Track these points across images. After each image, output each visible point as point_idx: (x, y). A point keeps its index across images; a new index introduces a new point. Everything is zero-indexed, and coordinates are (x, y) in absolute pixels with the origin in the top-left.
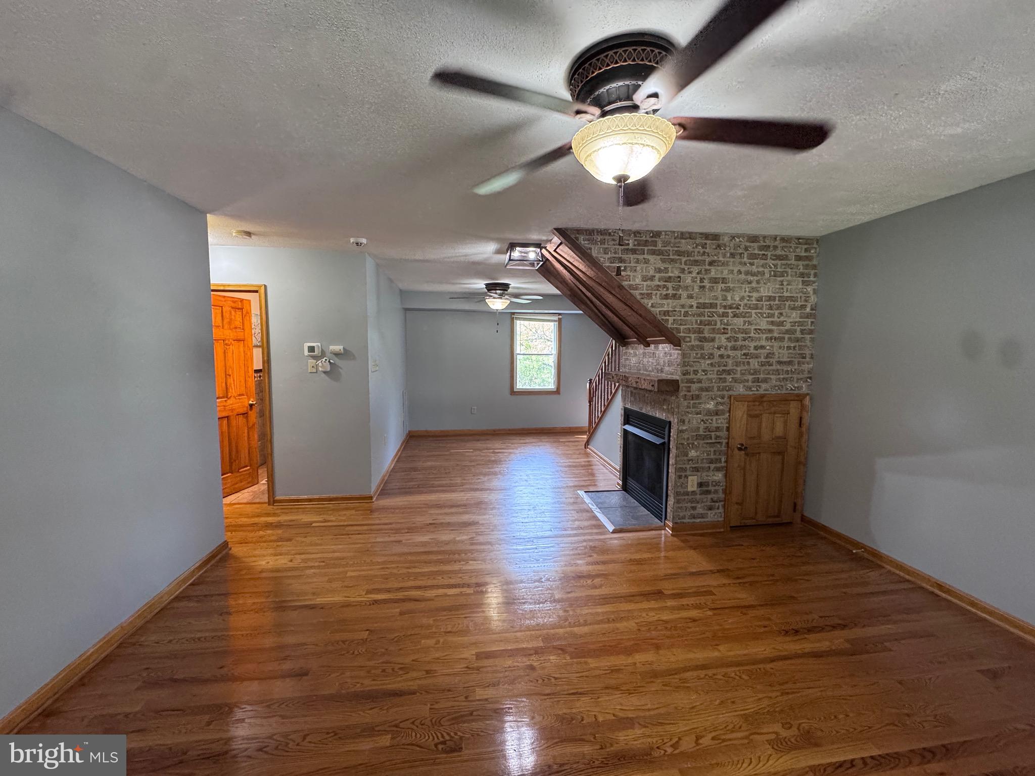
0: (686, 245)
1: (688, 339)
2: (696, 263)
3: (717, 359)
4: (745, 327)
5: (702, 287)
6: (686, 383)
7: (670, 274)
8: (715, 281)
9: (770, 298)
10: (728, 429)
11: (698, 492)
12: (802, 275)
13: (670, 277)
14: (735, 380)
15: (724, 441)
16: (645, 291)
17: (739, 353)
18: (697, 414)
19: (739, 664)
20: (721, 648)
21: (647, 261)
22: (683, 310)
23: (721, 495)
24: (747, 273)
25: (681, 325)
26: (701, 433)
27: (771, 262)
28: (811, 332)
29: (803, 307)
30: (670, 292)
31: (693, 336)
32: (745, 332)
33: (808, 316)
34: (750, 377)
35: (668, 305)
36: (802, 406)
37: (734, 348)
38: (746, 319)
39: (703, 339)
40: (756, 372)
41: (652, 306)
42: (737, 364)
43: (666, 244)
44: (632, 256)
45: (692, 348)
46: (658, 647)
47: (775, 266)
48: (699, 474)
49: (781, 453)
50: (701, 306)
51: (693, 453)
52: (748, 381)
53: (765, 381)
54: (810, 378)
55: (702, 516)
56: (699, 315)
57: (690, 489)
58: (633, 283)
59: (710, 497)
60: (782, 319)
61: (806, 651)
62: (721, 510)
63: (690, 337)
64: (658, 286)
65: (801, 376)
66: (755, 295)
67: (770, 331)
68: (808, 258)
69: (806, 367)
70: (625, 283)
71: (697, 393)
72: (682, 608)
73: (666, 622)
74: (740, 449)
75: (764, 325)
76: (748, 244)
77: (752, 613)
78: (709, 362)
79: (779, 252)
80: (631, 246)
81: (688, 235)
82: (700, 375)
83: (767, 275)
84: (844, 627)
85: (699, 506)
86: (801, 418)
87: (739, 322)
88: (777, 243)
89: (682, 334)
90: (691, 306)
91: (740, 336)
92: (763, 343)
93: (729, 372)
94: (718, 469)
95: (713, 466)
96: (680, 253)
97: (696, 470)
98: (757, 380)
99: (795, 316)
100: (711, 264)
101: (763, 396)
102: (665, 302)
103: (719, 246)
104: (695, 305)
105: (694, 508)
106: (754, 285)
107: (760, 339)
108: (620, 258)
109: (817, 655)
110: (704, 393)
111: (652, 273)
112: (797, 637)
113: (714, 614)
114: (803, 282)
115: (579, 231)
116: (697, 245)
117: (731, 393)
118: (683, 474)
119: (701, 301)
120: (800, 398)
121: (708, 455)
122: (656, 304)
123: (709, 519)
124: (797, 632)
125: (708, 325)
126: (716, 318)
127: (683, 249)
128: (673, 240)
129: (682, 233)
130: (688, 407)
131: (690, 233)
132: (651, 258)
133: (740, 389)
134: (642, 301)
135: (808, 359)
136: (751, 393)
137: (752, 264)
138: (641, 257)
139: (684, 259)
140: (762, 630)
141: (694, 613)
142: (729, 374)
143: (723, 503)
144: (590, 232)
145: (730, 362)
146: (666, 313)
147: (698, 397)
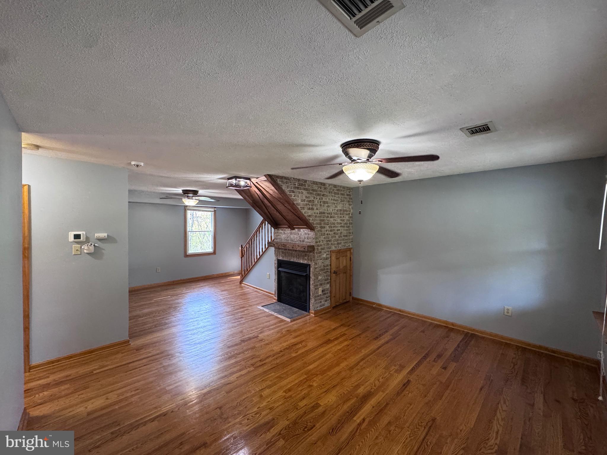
0: (315, 187)
1: (317, 227)
2: (319, 195)
3: (326, 236)
4: (334, 222)
5: (321, 205)
6: (317, 246)
7: (310, 199)
8: (324, 202)
9: (341, 210)
10: (330, 265)
11: (322, 294)
12: (349, 202)
13: (310, 200)
14: (332, 244)
15: (329, 270)
16: (302, 206)
17: (333, 232)
18: (321, 260)
19: (371, 354)
20: (363, 351)
21: (302, 193)
22: (315, 215)
23: (329, 294)
24: (334, 200)
25: (315, 221)
26: (322, 268)
27: (340, 196)
28: (352, 224)
29: (349, 214)
30: (311, 207)
31: (318, 226)
32: (334, 224)
33: (351, 217)
34: (336, 243)
35: (310, 212)
36: (351, 252)
37: (331, 231)
38: (334, 219)
39: (321, 227)
40: (338, 240)
41: (305, 213)
42: (332, 237)
43: (309, 186)
44: (297, 190)
45: (318, 231)
46: (345, 359)
47: (341, 197)
48: (322, 286)
49: (345, 273)
50: (321, 213)
51: (320, 278)
52: (335, 244)
53: (340, 243)
54: (352, 241)
55: (324, 305)
56: (321, 217)
57: (319, 294)
58: (298, 202)
59: (326, 296)
60: (344, 218)
61: (384, 342)
62: (329, 301)
63: (317, 226)
64: (307, 204)
65: (350, 241)
66: (336, 209)
67: (341, 223)
68: (350, 195)
69: (351, 237)
70: (295, 202)
71: (320, 250)
72: (341, 342)
73: (340, 349)
74: (334, 273)
75: (339, 221)
76: (334, 188)
77: (362, 336)
78: (324, 237)
79: (342, 192)
80: (297, 186)
81: (316, 183)
82: (321, 243)
83: (339, 201)
84: (387, 331)
85: (322, 301)
86: (350, 258)
87: (332, 219)
88: (342, 189)
89: (315, 225)
90: (317, 213)
91: (332, 225)
92: (339, 228)
93: (330, 241)
94: (328, 283)
95: (326, 282)
96: (313, 190)
97: (321, 285)
98: (338, 244)
99: (347, 217)
100: (323, 195)
101: (340, 250)
102: (309, 211)
103: (325, 188)
104: (319, 212)
105: (321, 302)
106: (336, 204)
107: (338, 227)
108: (293, 191)
109: (387, 342)
110: (322, 251)
111: (304, 198)
112: (379, 339)
113: (352, 341)
114: (349, 204)
115: (278, 177)
116: (319, 187)
117: (331, 250)
118: (317, 287)
119: (321, 211)
120: (350, 249)
121: (325, 277)
122: (306, 212)
123: (326, 306)
124: (377, 338)
125: (323, 221)
126: (325, 218)
127: (314, 189)
128: (311, 185)
129: (314, 182)
130: (318, 257)
131: (316, 182)
132: (304, 192)
133: (333, 248)
134: (301, 211)
135: (351, 234)
136: (336, 249)
137: (335, 196)
138: (300, 191)
139: (315, 193)
140: (368, 341)
141: (346, 343)
142: (330, 242)
143: (329, 298)
144: (282, 178)
145: (330, 236)
146: (310, 216)
147: (321, 252)
